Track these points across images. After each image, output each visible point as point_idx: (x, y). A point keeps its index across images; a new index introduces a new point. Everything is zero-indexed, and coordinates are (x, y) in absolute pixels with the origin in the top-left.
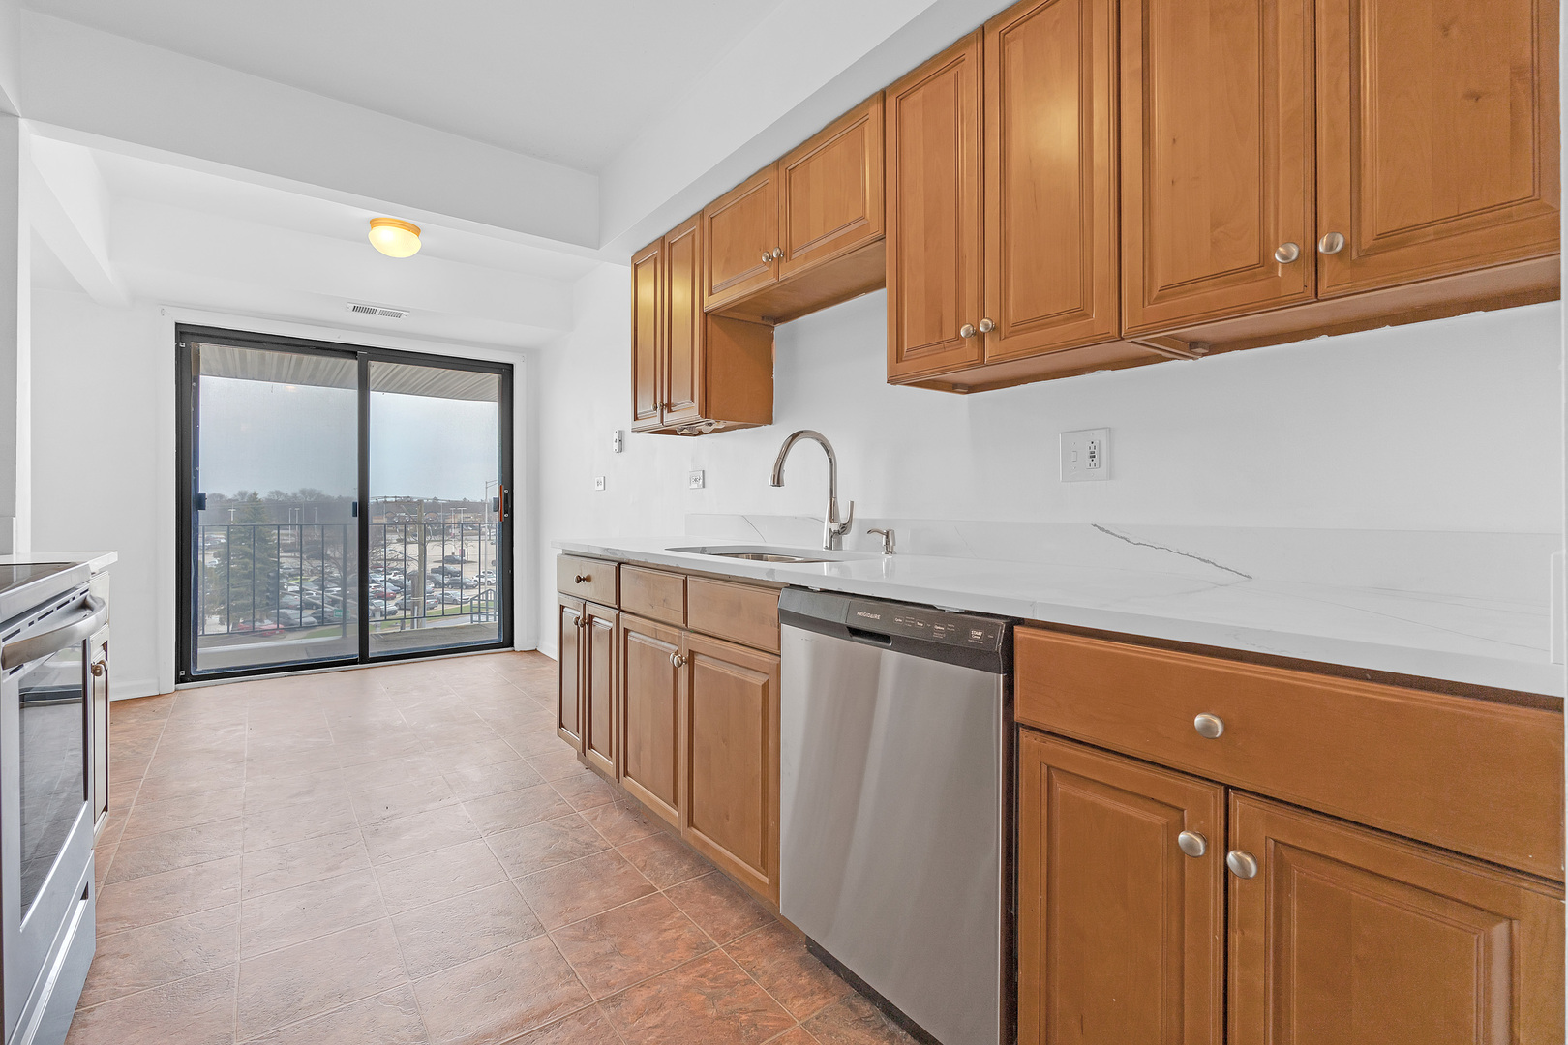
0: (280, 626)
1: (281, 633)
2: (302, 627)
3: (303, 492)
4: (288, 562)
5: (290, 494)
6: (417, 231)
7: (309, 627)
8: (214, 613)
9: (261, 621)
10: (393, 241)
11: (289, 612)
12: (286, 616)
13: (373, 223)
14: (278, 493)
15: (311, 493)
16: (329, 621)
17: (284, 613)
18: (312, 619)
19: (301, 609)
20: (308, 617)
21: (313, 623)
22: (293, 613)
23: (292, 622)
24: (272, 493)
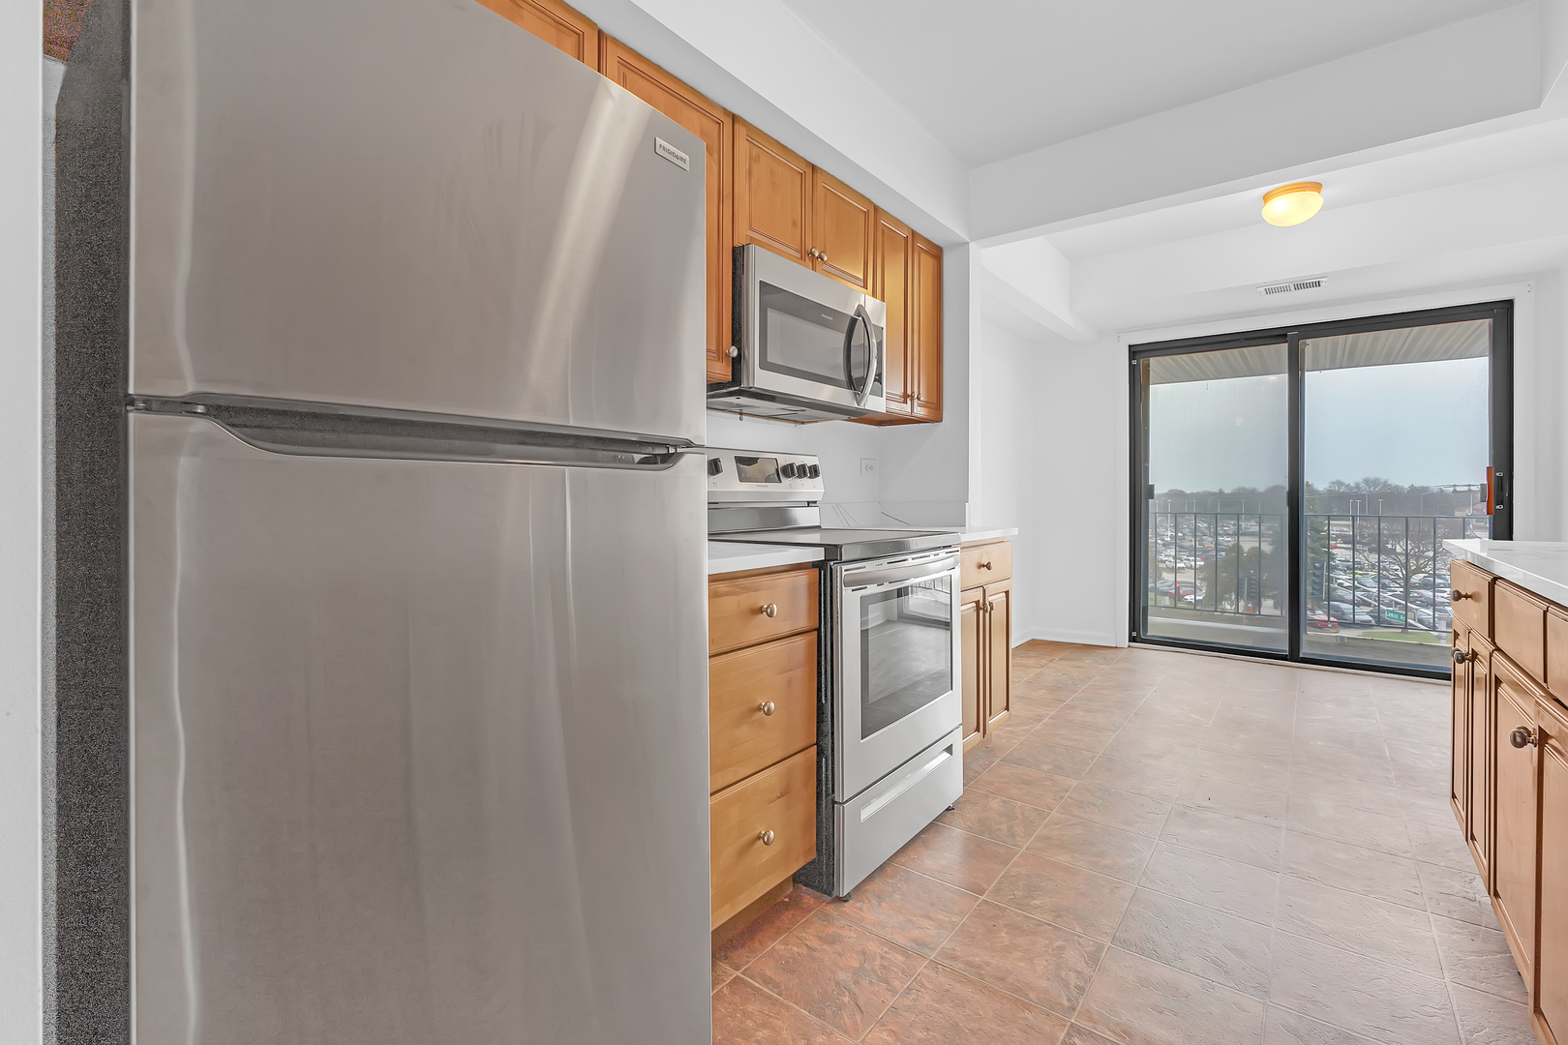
0: (1332, 619)
1: (1333, 627)
2: (1353, 624)
3: (1367, 481)
4: (1342, 554)
5: (1352, 484)
6: (1317, 187)
7: (1364, 625)
8: (1269, 597)
9: (1313, 611)
10: (1289, 209)
11: (1343, 606)
12: (1338, 609)
13: (1266, 198)
14: (1339, 483)
15: (1375, 482)
16: (1389, 623)
17: (1338, 607)
18: (1368, 618)
19: (1354, 604)
20: (1362, 614)
21: (1370, 621)
22: (1347, 607)
23: (1345, 617)
24: (1333, 483)
